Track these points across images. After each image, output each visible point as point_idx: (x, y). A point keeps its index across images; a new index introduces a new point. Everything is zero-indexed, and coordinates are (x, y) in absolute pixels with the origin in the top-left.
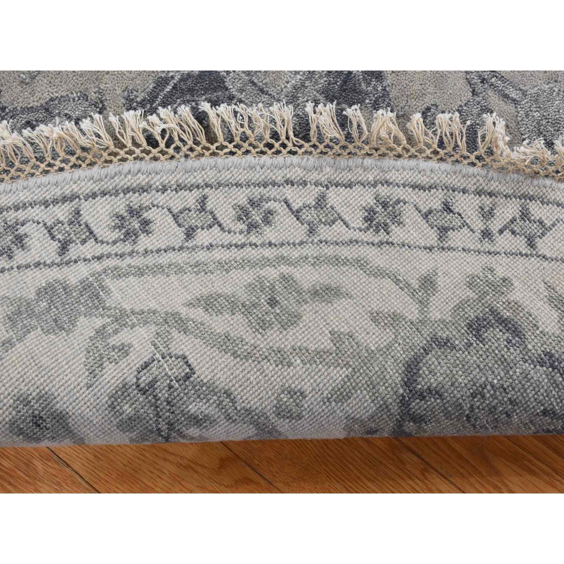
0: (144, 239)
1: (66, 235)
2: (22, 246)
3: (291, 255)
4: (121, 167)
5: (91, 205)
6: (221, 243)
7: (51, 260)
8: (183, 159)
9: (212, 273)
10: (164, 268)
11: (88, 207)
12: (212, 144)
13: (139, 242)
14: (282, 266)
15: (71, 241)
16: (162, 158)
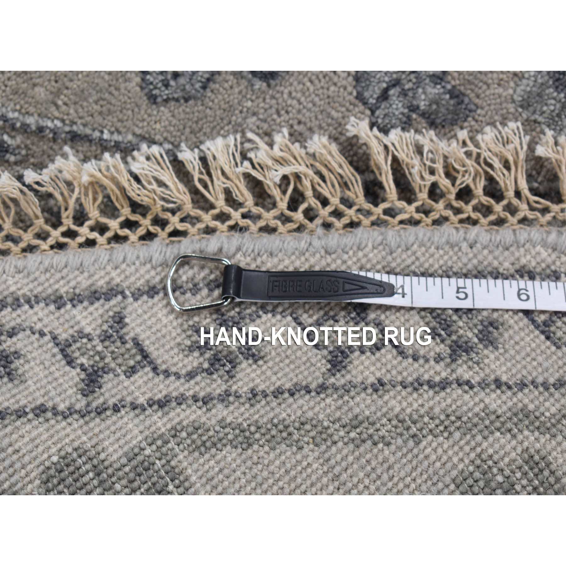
0: (249, 370)
1: (97, 358)
2: (9, 374)
3: (542, 409)
4: (204, 243)
5: (145, 307)
6: (400, 378)
7: (67, 404)
8: (320, 231)
9: (388, 444)
10: (291, 429)
11: (140, 311)
12: (376, 205)
13: (239, 376)
14: (526, 433)
15: (106, 370)
16: (282, 228)
